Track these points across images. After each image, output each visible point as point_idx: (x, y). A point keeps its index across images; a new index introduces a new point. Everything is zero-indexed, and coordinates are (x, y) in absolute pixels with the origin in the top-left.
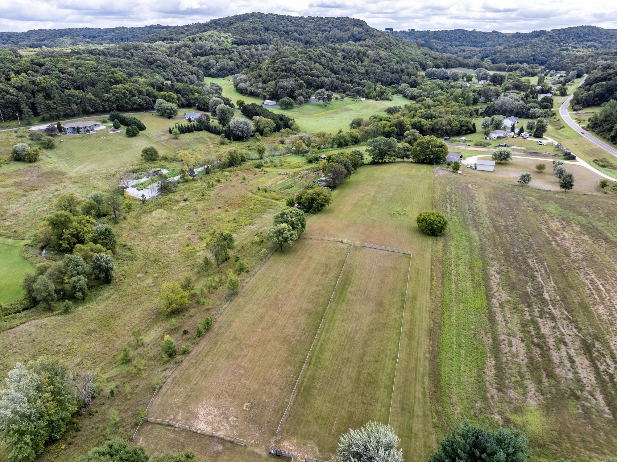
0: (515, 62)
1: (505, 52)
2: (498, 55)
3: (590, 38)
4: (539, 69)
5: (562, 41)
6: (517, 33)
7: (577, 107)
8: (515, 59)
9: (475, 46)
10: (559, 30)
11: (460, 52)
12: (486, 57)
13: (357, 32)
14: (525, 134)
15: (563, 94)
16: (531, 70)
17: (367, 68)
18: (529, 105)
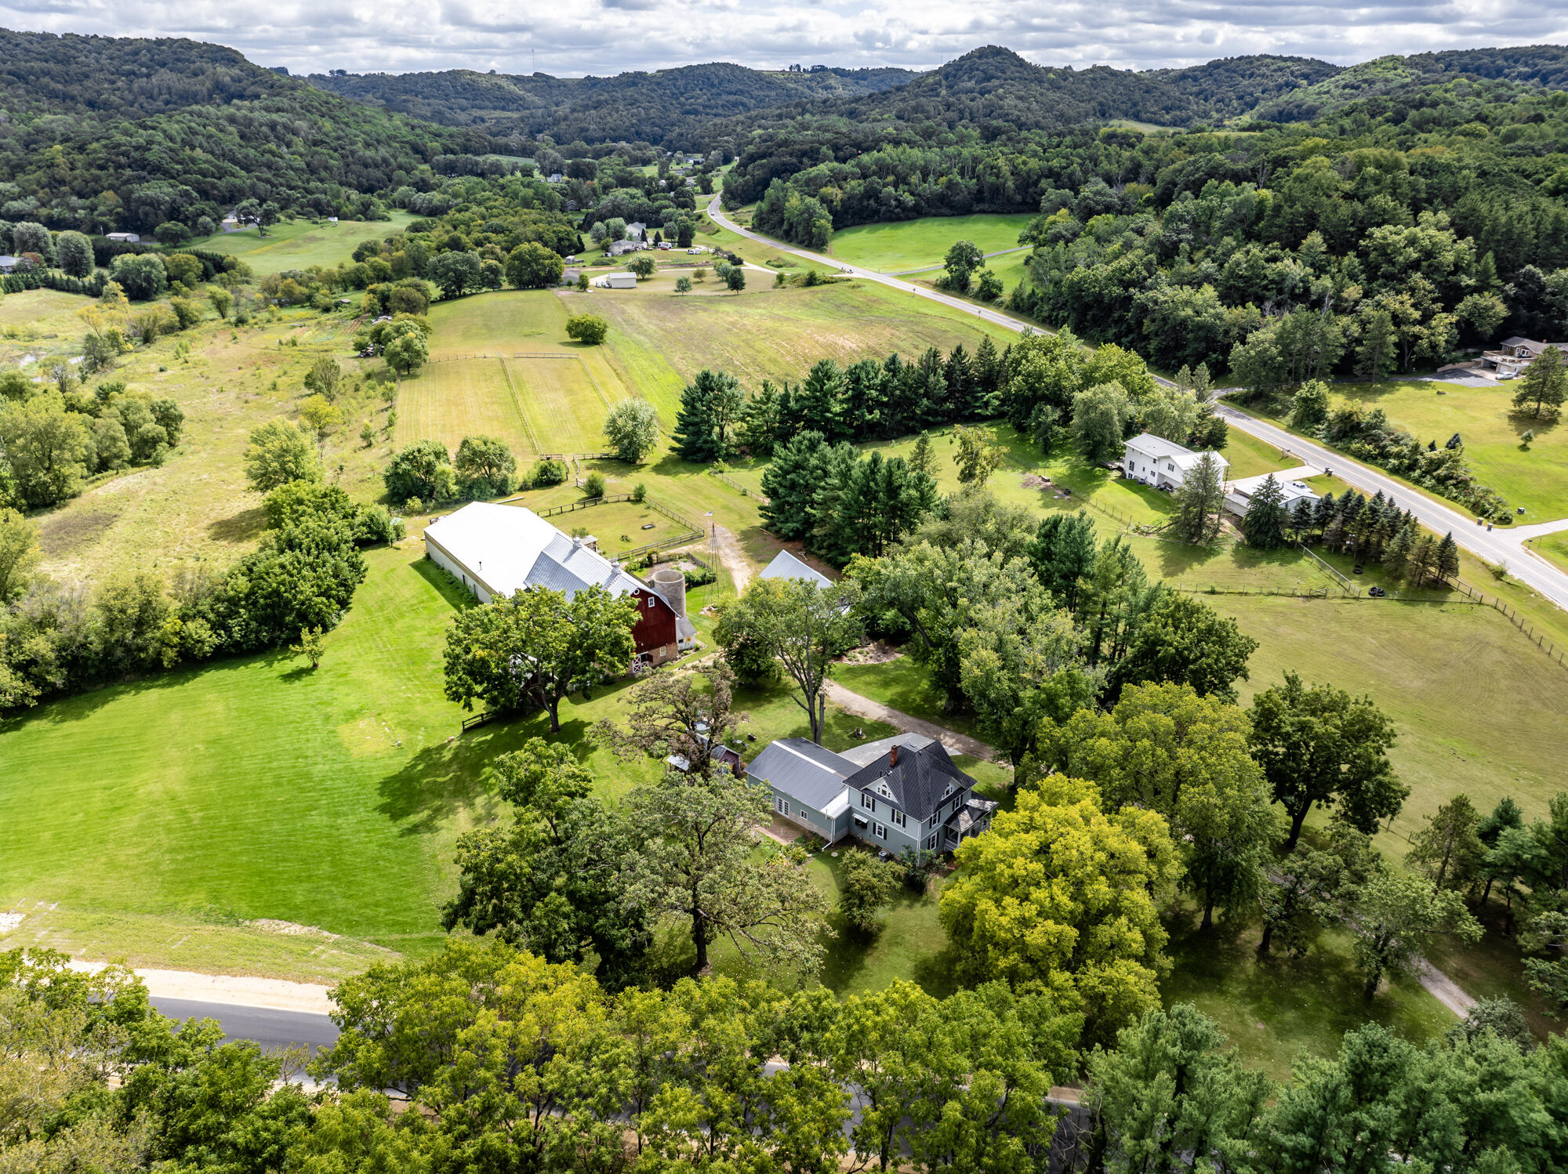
0: (602, 140)
1: (576, 120)
2: (563, 125)
3: (733, 87)
4: (652, 151)
5: (682, 94)
6: (588, 78)
7: (732, 204)
8: (600, 134)
9: (503, 109)
10: (672, 71)
11: (474, 122)
12: (540, 131)
13: (227, 79)
14: (665, 242)
15: (707, 190)
16: (638, 153)
17: (309, 159)
18: (657, 204)
